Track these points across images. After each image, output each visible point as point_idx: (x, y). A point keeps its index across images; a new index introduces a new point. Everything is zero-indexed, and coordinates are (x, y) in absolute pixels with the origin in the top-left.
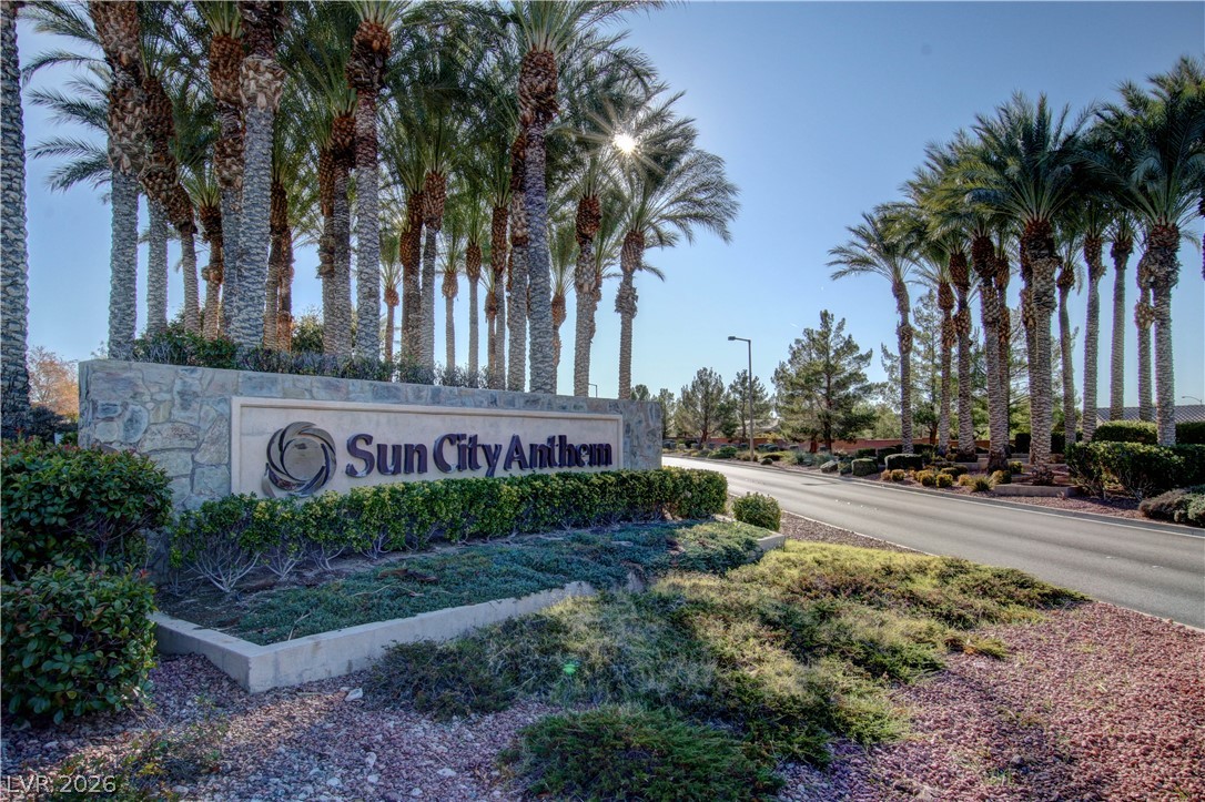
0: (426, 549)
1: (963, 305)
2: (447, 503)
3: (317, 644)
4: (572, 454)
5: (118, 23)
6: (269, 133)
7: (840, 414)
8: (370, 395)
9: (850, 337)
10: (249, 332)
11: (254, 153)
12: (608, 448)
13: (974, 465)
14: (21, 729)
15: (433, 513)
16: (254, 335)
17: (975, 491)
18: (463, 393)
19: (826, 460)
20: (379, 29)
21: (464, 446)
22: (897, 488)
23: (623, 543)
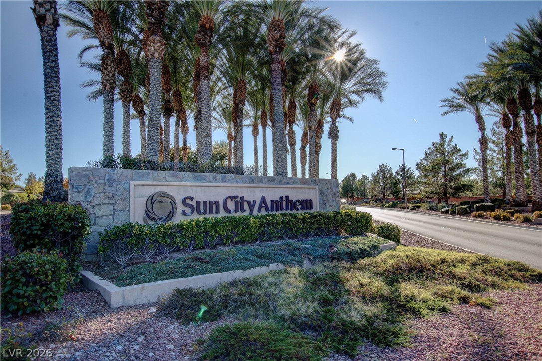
0: (214, 248)
1: (516, 125)
2: (223, 227)
3: (143, 288)
4: (292, 205)
5: (104, 29)
6: (160, 68)
7: (452, 184)
8: (192, 179)
9: (456, 145)
10: (153, 154)
11: (154, 77)
12: (311, 201)
13: (524, 208)
14: (7, 317)
15: (216, 231)
16: (155, 156)
17: (523, 222)
18: (237, 177)
19: (443, 207)
20: (209, 19)
21: (238, 201)
22: (480, 221)
23: (307, 246)
